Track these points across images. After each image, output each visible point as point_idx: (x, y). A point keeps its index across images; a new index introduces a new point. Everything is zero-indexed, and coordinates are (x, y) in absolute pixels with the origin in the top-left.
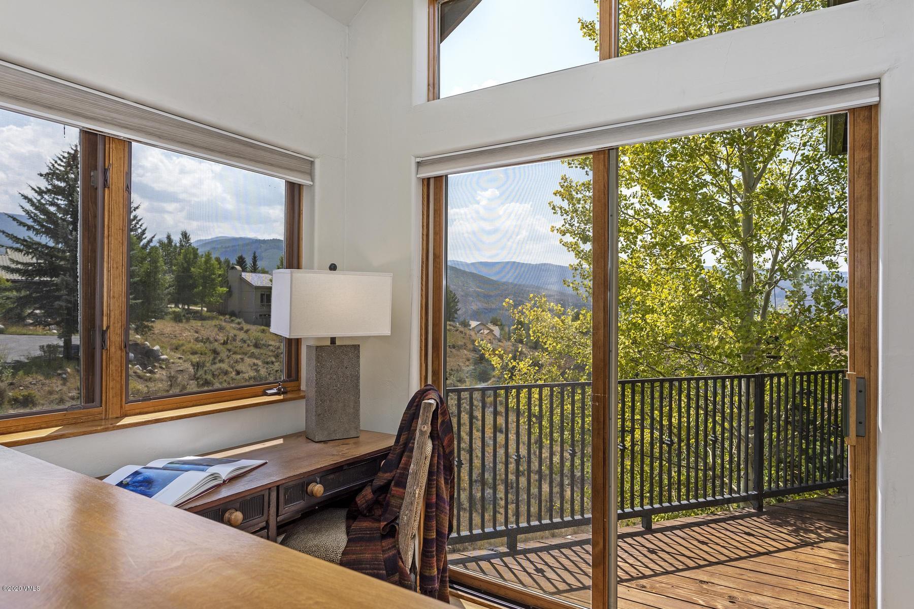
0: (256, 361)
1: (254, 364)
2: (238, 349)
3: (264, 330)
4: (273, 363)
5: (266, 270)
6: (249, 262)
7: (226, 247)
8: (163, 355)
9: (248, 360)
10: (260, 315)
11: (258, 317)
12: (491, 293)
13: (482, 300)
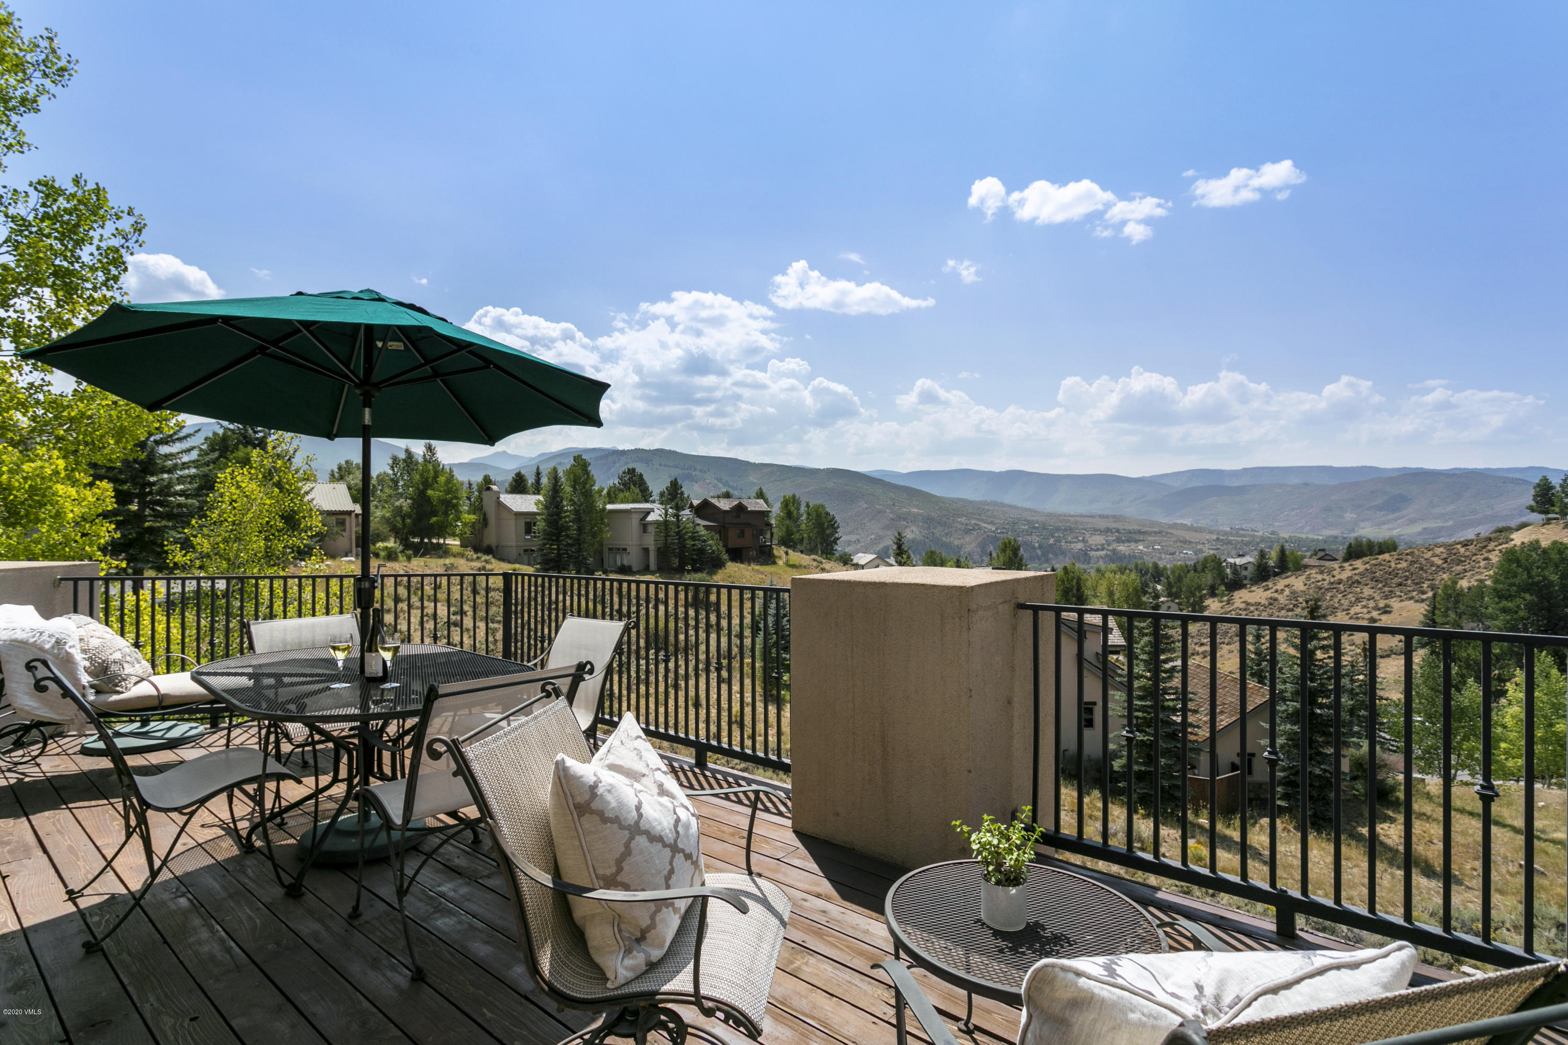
10: (526, 551)
11: (522, 552)
12: (933, 514)
13: (921, 524)
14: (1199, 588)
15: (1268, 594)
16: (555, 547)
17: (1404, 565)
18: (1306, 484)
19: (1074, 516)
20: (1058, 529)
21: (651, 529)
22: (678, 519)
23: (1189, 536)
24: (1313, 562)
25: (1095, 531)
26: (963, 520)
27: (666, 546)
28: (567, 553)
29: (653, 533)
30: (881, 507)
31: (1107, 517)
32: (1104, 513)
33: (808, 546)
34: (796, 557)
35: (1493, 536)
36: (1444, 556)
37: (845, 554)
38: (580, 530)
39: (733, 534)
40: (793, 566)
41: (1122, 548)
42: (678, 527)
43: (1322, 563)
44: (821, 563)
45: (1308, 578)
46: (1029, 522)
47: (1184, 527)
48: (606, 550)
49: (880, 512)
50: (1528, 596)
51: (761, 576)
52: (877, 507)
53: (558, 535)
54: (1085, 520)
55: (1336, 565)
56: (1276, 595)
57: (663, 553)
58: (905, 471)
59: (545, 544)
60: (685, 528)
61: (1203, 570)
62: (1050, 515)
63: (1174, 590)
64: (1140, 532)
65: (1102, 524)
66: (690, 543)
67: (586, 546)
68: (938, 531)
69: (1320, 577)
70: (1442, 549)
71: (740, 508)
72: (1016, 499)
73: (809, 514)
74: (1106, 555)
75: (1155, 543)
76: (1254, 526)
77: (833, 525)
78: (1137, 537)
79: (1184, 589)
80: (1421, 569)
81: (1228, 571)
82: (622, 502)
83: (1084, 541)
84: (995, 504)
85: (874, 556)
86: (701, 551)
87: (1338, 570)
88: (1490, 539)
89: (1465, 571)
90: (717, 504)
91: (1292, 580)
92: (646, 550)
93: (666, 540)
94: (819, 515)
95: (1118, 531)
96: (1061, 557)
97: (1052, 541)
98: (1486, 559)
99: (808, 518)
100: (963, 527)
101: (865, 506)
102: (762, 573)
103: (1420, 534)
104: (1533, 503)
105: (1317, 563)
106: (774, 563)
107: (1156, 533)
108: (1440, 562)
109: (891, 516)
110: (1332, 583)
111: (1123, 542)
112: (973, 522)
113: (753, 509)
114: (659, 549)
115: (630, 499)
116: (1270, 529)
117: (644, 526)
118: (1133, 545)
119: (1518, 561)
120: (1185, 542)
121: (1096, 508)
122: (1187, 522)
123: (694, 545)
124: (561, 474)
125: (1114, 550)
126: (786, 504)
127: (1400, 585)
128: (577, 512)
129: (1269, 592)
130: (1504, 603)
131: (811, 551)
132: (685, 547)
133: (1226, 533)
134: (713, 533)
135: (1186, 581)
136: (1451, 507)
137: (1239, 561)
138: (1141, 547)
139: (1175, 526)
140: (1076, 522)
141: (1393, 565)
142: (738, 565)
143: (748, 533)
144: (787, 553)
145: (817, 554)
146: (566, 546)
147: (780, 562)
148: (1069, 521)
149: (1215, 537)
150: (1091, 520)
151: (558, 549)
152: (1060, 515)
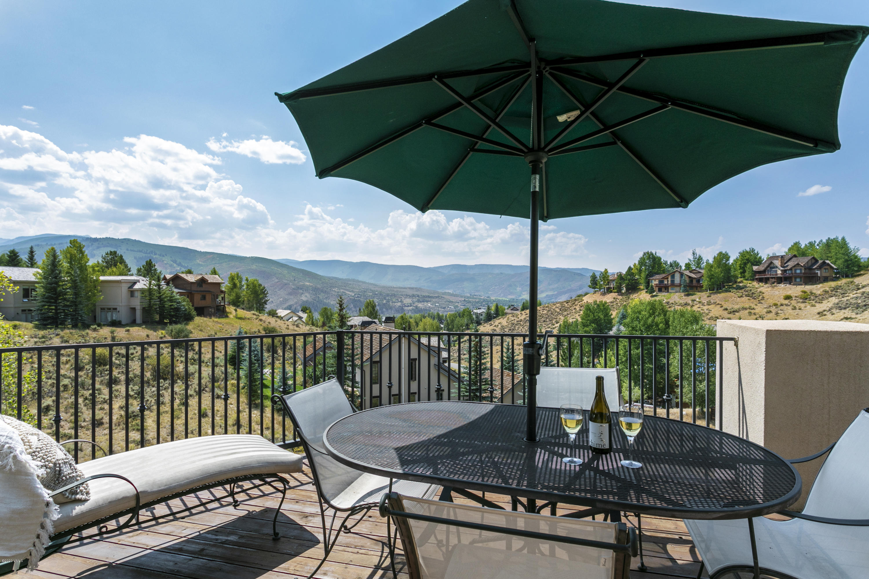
10: (23, 311)
11: (20, 312)
12: (319, 286)
13: (311, 292)
14: (462, 326)
15: (492, 327)
16: (53, 307)
17: (545, 312)
18: (502, 273)
19: (396, 288)
20: (388, 295)
21: (138, 295)
22: (159, 288)
23: (453, 299)
24: (509, 311)
25: (407, 296)
26: (336, 289)
27: (150, 306)
28: (64, 312)
29: (139, 297)
30: (286, 281)
31: (412, 288)
32: (411, 286)
33: (247, 306)
34: (241, 313)
35: (577, 298)
36: (560, 308)
37: (273, 310)
38: (76, 294)
39: (197, 297)
40: (240, 318)
41: (420, 305)
42: (160, 293)
43: (513, 311)
44: (259, 316)
45: (508, 319)
46: (373, 291)
47: (449, 294)
48: (98, 311)
49: (286, 284)
50: (593, 325)
51: (219, 325)
52: (284, 281)
53: (56, 299)
54: (402, 290)
55: (518, 312)
56: (495, 328)
57: (147, 311)
58: (301, 260)
59: (44, 306)
60: (165, 293)
61: (463, 316)
62: (384, 287)
63: (450, 327)
64: (429, 297)
65: (410, 292)
66: (168, 304)
67: (81, 306)
68: (321, 296)
69: (513, 318)
70: (559, 305)
71: (203, 281)
72: (365, 277)
73: (248, 285)
74: (413, 309)
75: (436, 302)
76: (480, 294)
77: (264, 292)
78: (427, 299)
79: (455, 326)
80: (552, 314)
81: (474, 316)
82: (110, 275)
83: (401, 301)
84: (354, 280)
85: (289, 311)
86: (177, 309)
87: (520, 315)
88: (576, 300)
89: (568, 314)
90: (185, 277)
91: (501, 320)
92: (134, 309)
93: (150, 302)
94: (255, 286)
95: (418, 296)
96: (390, 311)
97: (385, 302)
98: (575, 309)
99: (247, 288)
100: (336, 294)
101: (277, 280)
102: (220, 323)
103: (545, 297)
104: (590, 284)
105: (511, 312)
106: (227, 317)
107: (436, 297)
108: (558, 310)
109: (293, 287)
110: (518, 321)
111: (421, 302)
112: (342, 291)
113: (212, 281)
114: (144, 308)
115: (118, 273)
116: (487, 295)
117: (132, 293)
118: (425, 304)
119: (590, 309)
120: (450, 302)
121: (407, 284)
122: (451, 291)
123: (171, 306)
124: (58, 253)
125: (416, 307)
126: (232, 279)
127: (544, 321)
128: (74, 282)
129: (492, 326)
130: (586, 329)
131: (250, 309)
132: (164, 307)
133: (468, 297)
134: (185, 298)
135: (456, 322)
136: (556, 285)
137: (479, 311)
138: (429, 305)
139: (445, 293)
140: (397, 291)
141: (541, 312)
142: (202, 318)
143: (209, 297)
144: (236, 310)
145: (254, 310)
146: (64, 306)
147: (231, 316)
148: (394, 291)
149: (463, 299)
150: (404, 290)
151: (56, 309)
152: (389, 287)
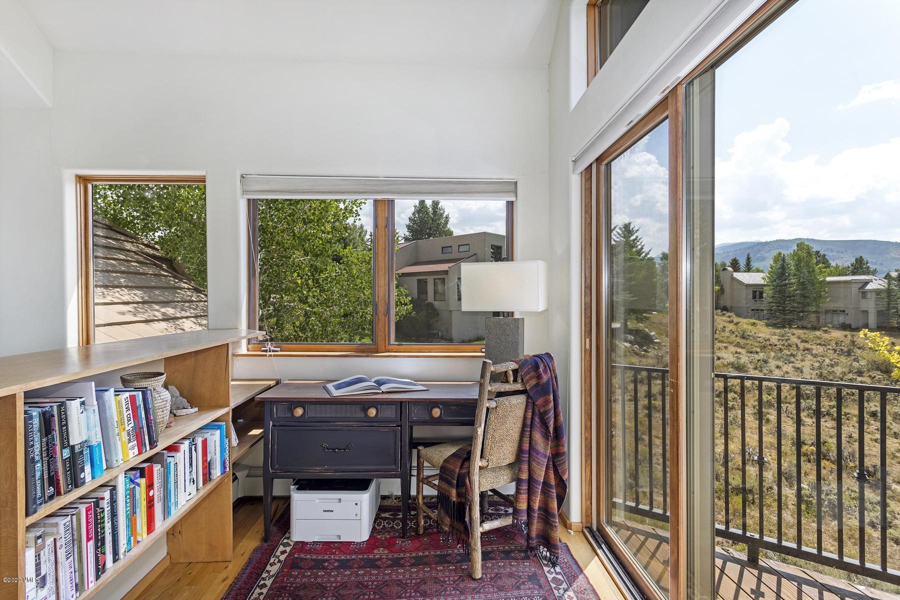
0: (739, 350)
1: (736, 352)
2: (724, 339)
3: (754, 323)
4: (757, 353)
5: (761, 269)
6: (742, 263)
7: (728, 252)
8: (656, 339)
9: (733, 348)
10: (754, 311)
11: (751, 311)
21: (872, 296)
28: (792, 313)
29: (873, 299)
38: (804, 296)
48: (823, 312)
53: (784, 300)
57: (883, 315)
59: (774, 306)
92: (866, 313)
114: (879, 311)
117: (863, 293)
124: (786, 257)
128: (801, 284)
146: (792, 308)
